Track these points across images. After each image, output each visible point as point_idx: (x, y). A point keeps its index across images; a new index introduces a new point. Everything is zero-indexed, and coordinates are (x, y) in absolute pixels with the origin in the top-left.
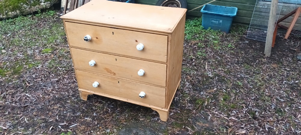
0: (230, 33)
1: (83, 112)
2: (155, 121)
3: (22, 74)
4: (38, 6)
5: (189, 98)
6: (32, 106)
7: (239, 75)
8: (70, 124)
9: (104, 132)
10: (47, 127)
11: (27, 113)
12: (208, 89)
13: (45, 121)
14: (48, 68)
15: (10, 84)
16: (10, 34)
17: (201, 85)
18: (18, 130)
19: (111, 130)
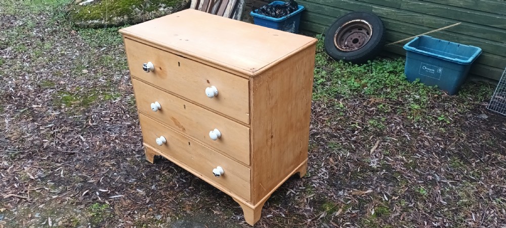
0: (458, 94)
1: (138, 180)
2: (236, 220)
3: (91, 107)
4: (155, 12)
5: (313, 196)
6: (80, 156)
7: (432, 175)
8: (113, 193)
9: (152, 217)
10: (82, 189)
11: (70, 163)
12: (356, 188)
13: (85, 180)
14: (126, 105)
15: (70, 119)
16: (105, 48)
17: (347, 178)
18: (46, 185)
19: (162, 217)
